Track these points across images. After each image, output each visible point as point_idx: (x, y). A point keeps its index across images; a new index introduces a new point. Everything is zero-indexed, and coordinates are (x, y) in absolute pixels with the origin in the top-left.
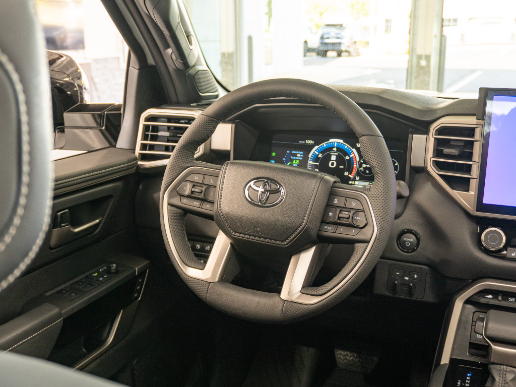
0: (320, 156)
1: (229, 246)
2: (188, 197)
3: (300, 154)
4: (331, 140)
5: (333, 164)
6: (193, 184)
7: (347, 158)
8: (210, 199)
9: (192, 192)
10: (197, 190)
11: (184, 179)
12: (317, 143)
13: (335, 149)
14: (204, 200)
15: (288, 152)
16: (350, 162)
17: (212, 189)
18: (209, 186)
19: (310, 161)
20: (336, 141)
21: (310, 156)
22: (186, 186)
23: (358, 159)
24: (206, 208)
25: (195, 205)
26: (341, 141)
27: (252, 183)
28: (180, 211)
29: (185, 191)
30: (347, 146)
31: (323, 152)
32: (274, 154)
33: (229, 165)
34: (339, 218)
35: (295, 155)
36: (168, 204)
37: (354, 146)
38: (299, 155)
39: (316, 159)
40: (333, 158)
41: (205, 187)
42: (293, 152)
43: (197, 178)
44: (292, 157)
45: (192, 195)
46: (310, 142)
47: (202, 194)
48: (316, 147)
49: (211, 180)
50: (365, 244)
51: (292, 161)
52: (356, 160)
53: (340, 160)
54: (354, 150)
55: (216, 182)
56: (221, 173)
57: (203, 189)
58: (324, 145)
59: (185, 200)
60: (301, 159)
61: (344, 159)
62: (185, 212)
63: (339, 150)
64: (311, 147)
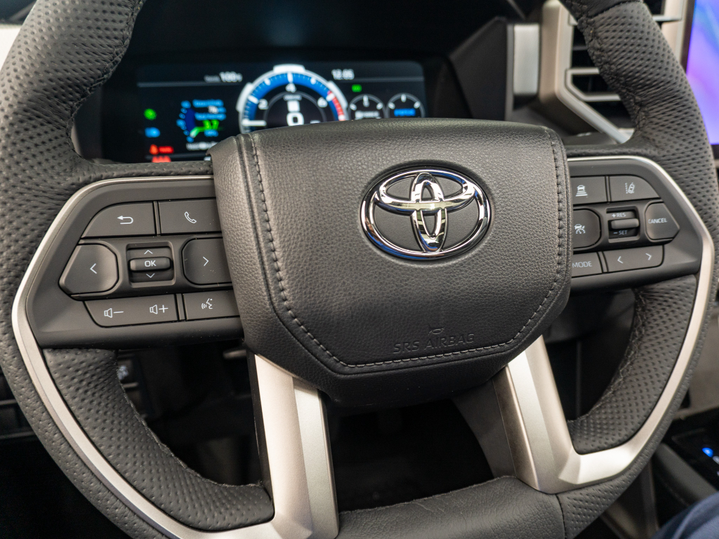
0: (264, 105)
2: (121, 294)
3: (215, 108)
4: (279, 69)
5: (295, 120)
6: (124, 243)
7: (322, 103)
8: (206, 279)
9: (131, 275)
10: (149, 264)
11: (75, 236)
12: (249, 77)
13: (291, 88)
14: (184, 290)
15: (186, 105)
16: (330, 111)
17: (202, 244)
18: (191, 238)
19: (244, 118)
20: (290, 71)
21: (240, 106)
22: (95, 259)
23: (343, 102)
24: (203, 315)
25: (155, 318)
26: (299, 69)
28: (99, 355)
29: (98, 279)
30: (314, 79)
31: (266, 97)
32: (149, 114)
35: (205, 110)
36: (42, 348)
37: (329, 77)
38: (213, 109)
39: (256, 113)
40: (293, 106)
41: (175, 246)
42: (198, 104)
43: (126, 221)
44: (199, 117)
45: (136, 286)
46: (231, 77)
47: (175, 271)
48: (249, 88)
49: (187, 215)
51: (200, 124)
52: (340, 105)
53: (308, 109)
54: (331, 85)
57: (173, 253)
58: (266, 79)
59: (109, 313)
60: (221, 117)
61: (315, 108)
62: (119, 348)
63: (301, 88)
64: (236, 89)
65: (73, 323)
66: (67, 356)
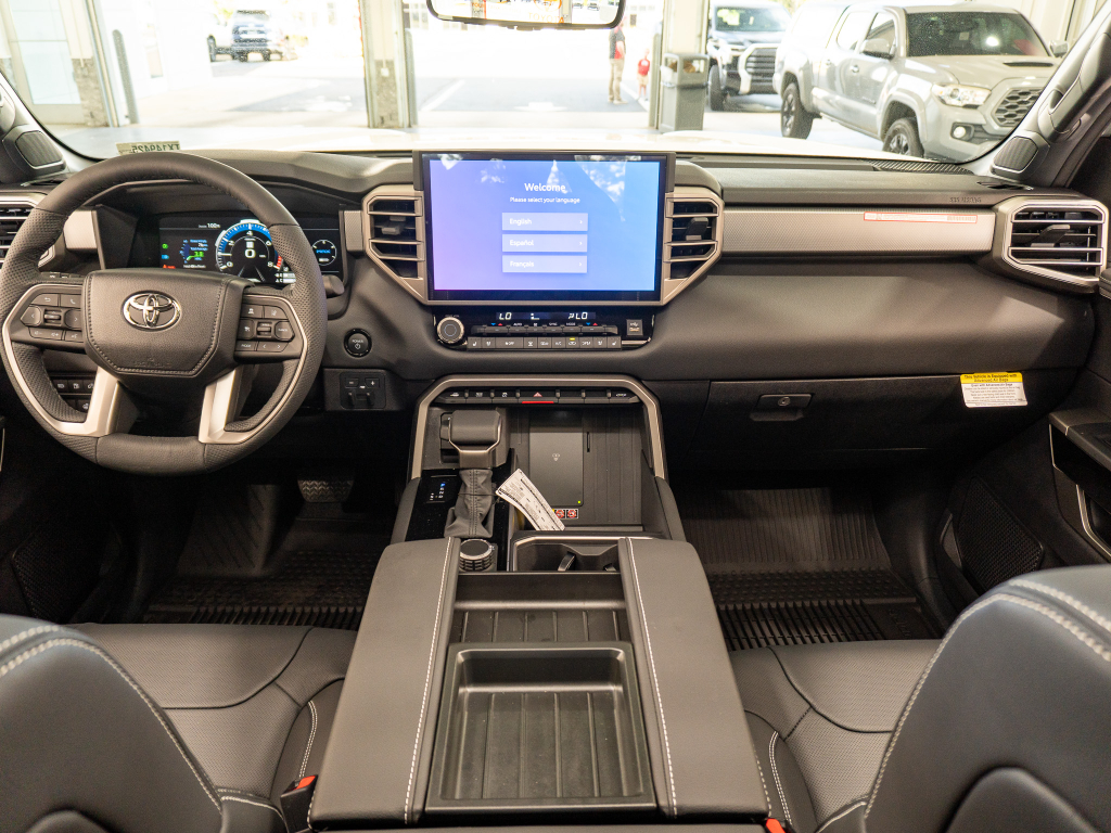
0: (232, 243)
1: (117, 386)
2: (41, 327)
3: (202, 244)
4: (243, 222)
5: (250, 253)
6: (44, 308)
7: (268, 243)
8: (75, 325)
9: (46, 320)
10: (52, 317)
11: (29, 303)
12: (225, 227)
13: (250, 233)
14: (66, 329)
15: (185, 241)
16: (273, 249)
17: (75, 312)
18: (70, 310)
19: (219, 251)
20: (250, 223)
21: (217, 244)
22: (33, 312)
24: (72, 339)
25: (54, 337)
26: (257, 222)
27: (131, 300)
28: (32, 348)
29: (34, 320)
30: (265, 228)
31: (234, 238)
32: (165, 246)
33: (93, 277)
34: (259, 333)
35: (196, 245)
36: (12, 341)
39: (227, 248)
40: (250, 245)
41: (63, 312)
42: (192, 241)
43: (48, 300)
44: (193, 249)
45: (47, 324)
46: (214, 226)
47: (62, 321)
48: (224, 232)
49: (71, 300)
50: (296, 361)
51: (193, 253)
53: (259, 247)
55: (79, 301)
56: (84, 288)
57: (62, 314)
58: (235, 228)
59: (37, 333)
60: (205, 249)
61: (264, 246)
62: (41, 348)
63: (256, 233)
64: (216, 233)
65: (24, 334)
66: (24, 346)
